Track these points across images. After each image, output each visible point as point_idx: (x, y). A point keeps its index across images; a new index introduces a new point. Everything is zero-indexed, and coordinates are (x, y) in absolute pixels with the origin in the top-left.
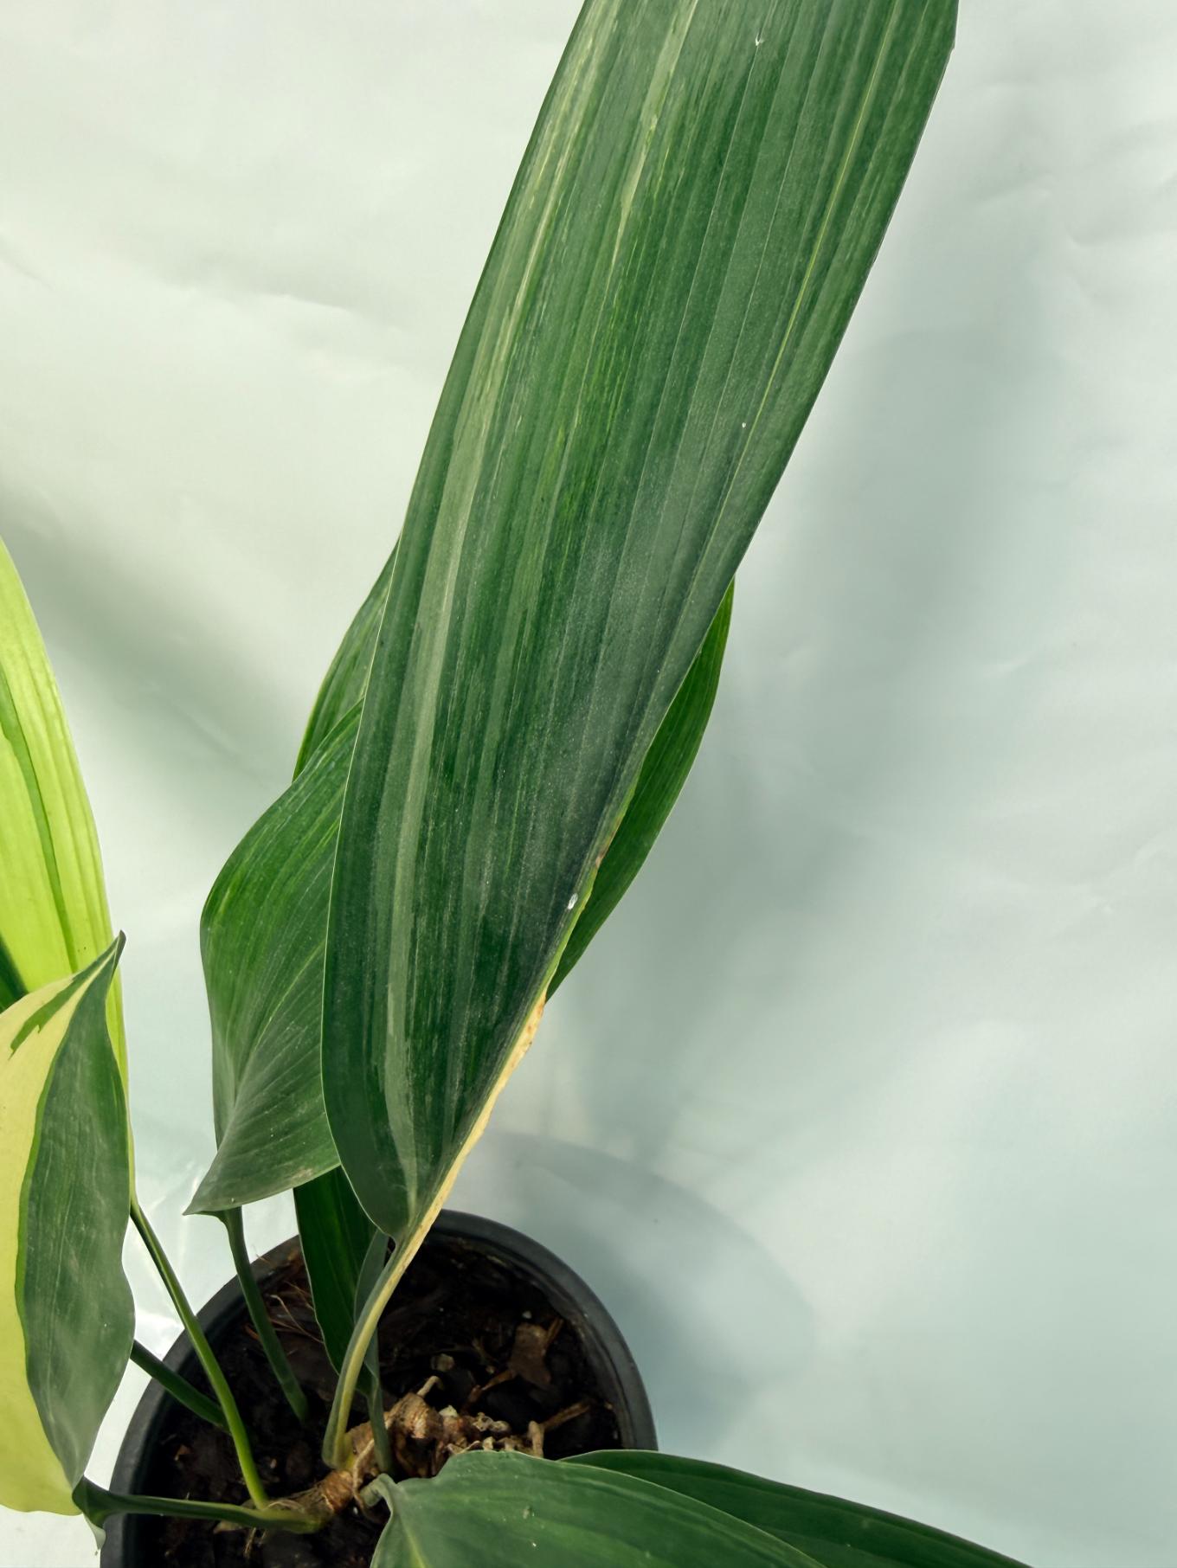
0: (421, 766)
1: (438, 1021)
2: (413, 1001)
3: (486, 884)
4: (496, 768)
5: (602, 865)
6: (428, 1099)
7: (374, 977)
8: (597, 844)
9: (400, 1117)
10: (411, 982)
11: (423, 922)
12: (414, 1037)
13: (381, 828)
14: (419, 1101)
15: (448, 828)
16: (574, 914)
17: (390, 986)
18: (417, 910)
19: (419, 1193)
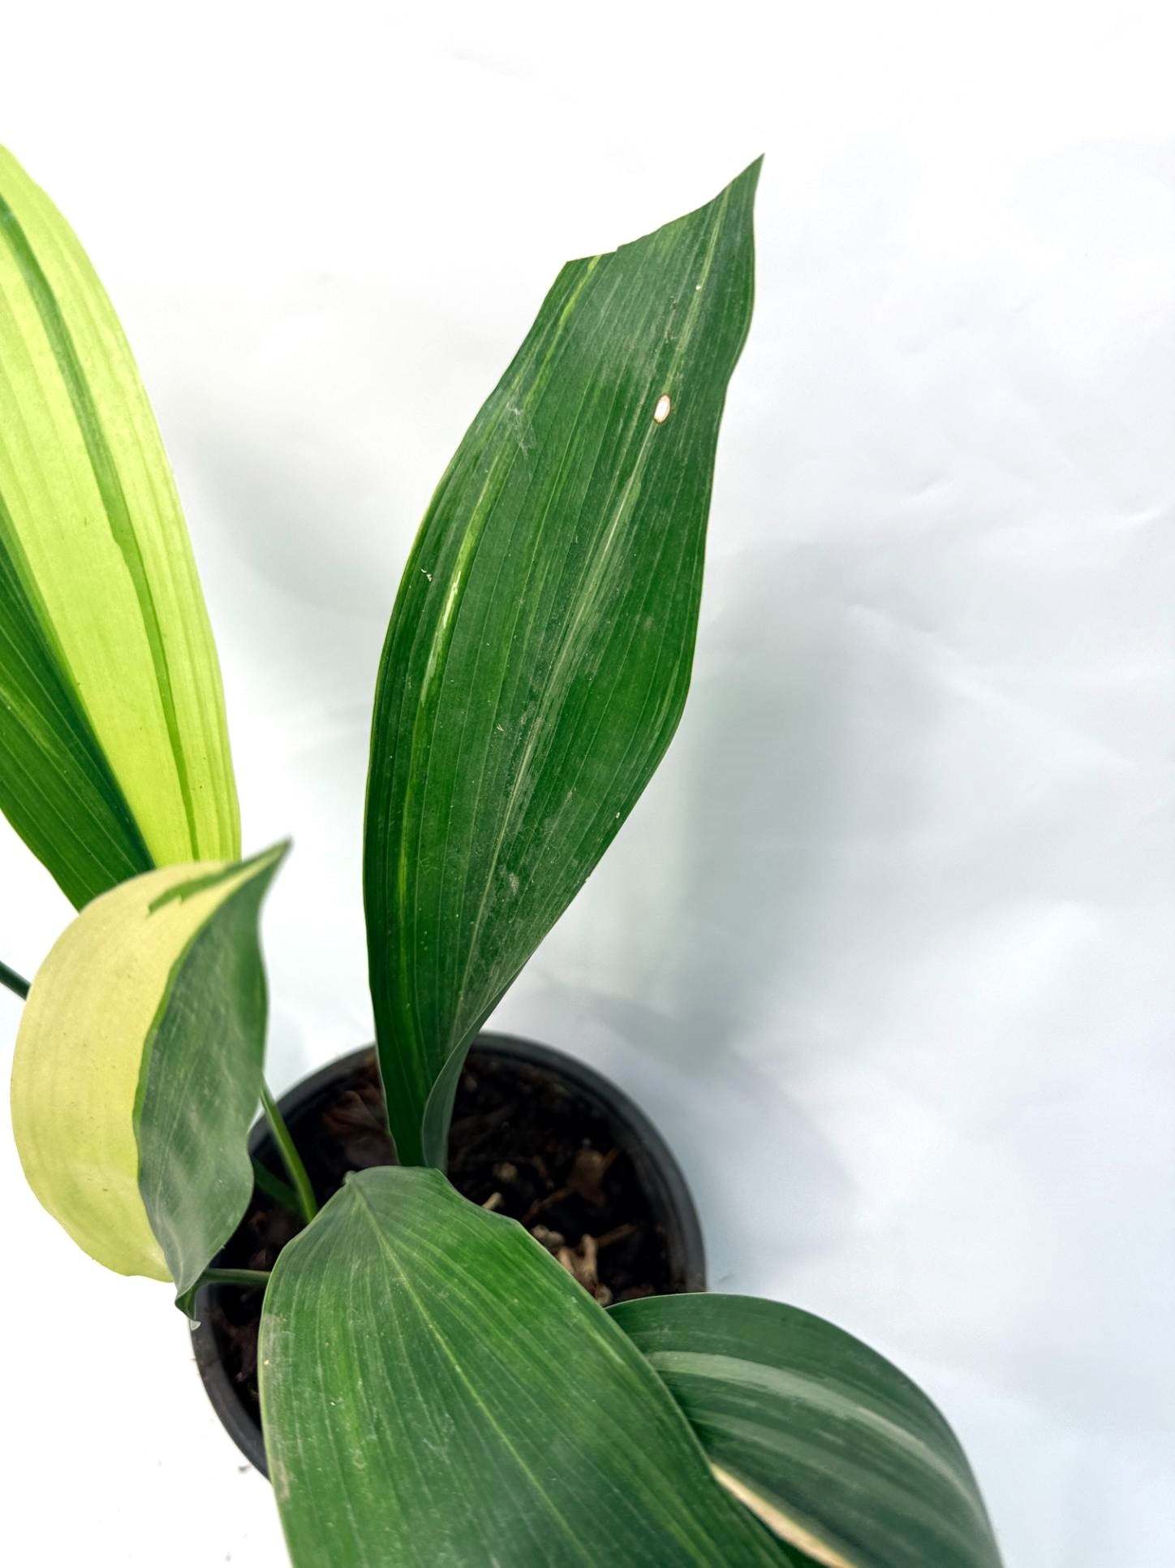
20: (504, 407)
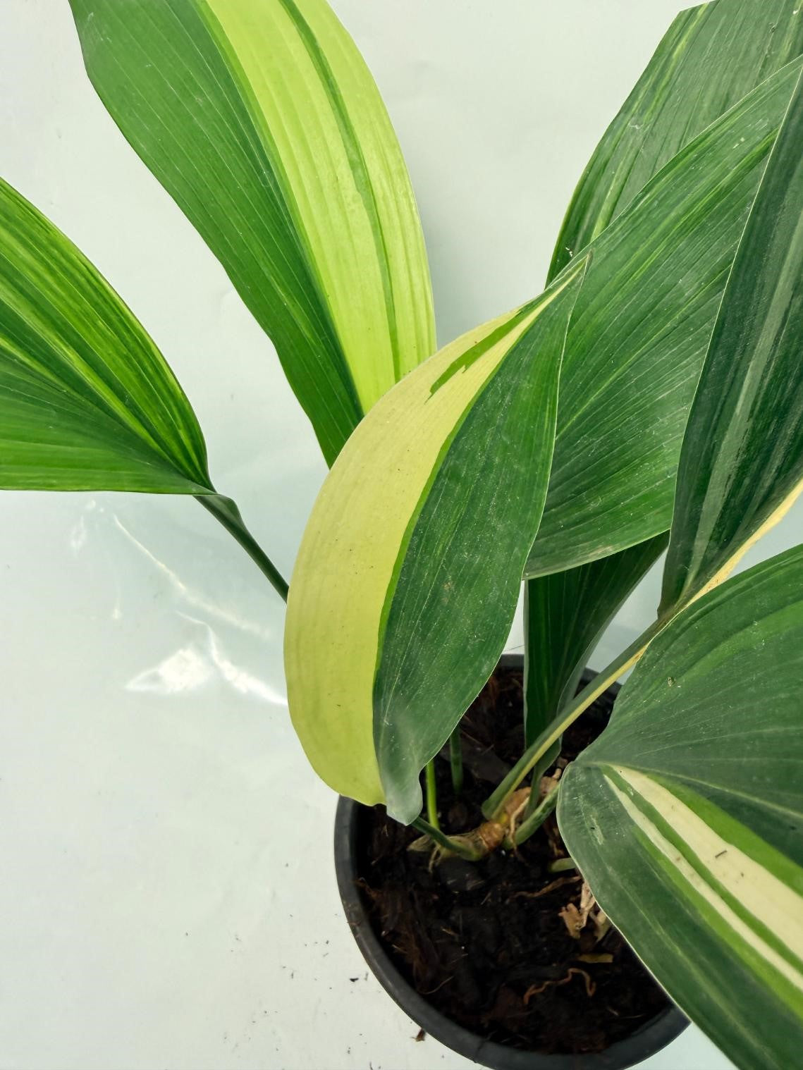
1: (782, 403)
2: (767, 381)
6: (745, 482)
7: (744, 351)
10: (769, 363)
11: (797, 303)
12: (757, 418)
17: (751, 364)
18: (796, 289)
20: (626, 125)
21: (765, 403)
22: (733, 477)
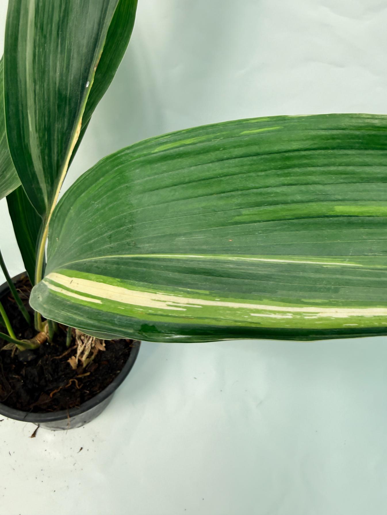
0: (31, 25)
1: (46, 126)
2: (37, 118)
3: (58, 74)
4: (58, 31)
5: (96, 71)
6: (46, 158)
7: (22, 106)
8: (94, 63)
9: (38, 166)
10: (36, 111)
11: (37, 87)
13: (20, 48)
14: (43, 159)
15: (43, 51)
16: (89, 88)
17: (29, 111)
18: (35, 82)
19: (48, 199)
21: (40, 126)
22: (41, 156)
